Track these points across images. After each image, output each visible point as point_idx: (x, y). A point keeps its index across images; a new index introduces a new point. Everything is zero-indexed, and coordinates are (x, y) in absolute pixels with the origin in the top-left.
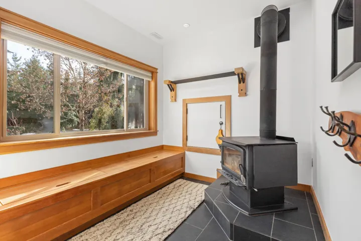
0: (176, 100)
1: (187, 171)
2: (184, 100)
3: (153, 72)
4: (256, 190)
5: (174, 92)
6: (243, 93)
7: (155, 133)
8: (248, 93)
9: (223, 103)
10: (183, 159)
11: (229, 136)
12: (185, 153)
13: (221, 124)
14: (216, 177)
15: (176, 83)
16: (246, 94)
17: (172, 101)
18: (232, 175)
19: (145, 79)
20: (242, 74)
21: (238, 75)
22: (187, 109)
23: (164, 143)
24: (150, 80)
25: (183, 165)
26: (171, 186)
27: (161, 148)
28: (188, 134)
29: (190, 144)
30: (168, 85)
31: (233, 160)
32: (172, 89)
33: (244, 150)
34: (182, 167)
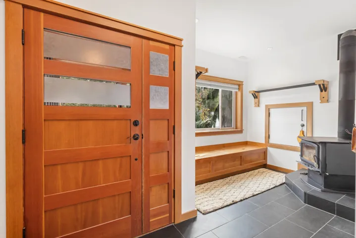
0: (259, 106)
1: (269, 163)
2: (266, 106)
3: (240, 85)
4: (327, 174)
5: (257, 99)
6: (325, 100)
7: (241, 132)
8: (330, 100)
9: (305, 109)
10: (265, 153)
11: (311, 136)
12: (267, 148)
13: (303, 126)
14: (297, 170)
15: (259, 92)
16: (328, 101)
17: (256, 107)
18: (309, 164)
19: (234, 91)
20: (323, 85)
21: (320, 85)
22: (269, 113)
23: (248, 140)
24: (237, 91)
25: (265, 158)
26: (256, 171)
27: (246, 143)
28: (270, 133)
29: (272, 141)
30: (253, 94)
31: (310, 153)
32: (255, 97)
33: (318, 145)
34: (264, 159)
